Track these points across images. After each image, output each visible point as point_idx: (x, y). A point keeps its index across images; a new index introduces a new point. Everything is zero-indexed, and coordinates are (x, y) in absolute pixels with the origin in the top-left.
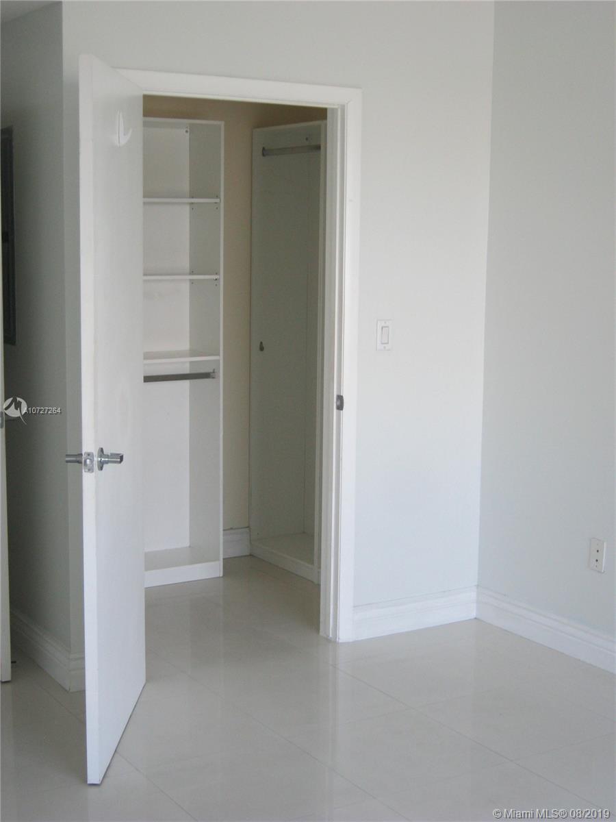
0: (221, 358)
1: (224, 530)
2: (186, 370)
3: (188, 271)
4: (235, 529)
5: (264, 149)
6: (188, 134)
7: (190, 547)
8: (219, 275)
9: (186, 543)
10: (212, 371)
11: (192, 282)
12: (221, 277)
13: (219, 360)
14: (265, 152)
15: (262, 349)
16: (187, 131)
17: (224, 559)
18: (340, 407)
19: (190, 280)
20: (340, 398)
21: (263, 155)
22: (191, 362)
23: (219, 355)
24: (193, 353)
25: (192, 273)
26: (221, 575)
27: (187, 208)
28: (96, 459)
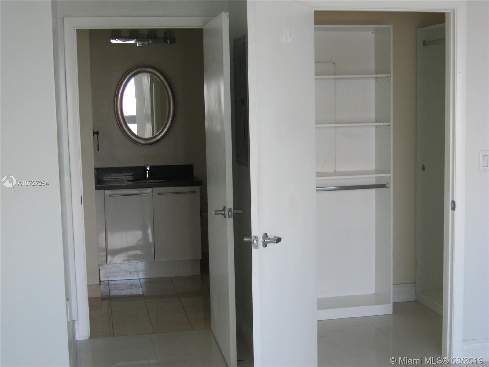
0: (391, 175)
1: (393, 285)
2: (373, 182)
3: (374, 120)
4: (406, 284)
5: (424, 41)
6: (374, 34)
7: (375, 294)
8: (390, 122)
9: (373, 291)
10: (386, 183)
11: (376, 127)
12: (392, 123)
13: (390, 177)
14: (425, 43)
15: (423, 169)
16: (373, 33)
17: (394, 303)
18: (454, 208)
19: (376, 126)
20: (454, 203)
21: (424, 45)
22: (376, 177)
23: (390, 173)
24: (377, 172)
25: (376, 122)
26: (392, 313)
27: (373, 81)
28: (261, 240)
